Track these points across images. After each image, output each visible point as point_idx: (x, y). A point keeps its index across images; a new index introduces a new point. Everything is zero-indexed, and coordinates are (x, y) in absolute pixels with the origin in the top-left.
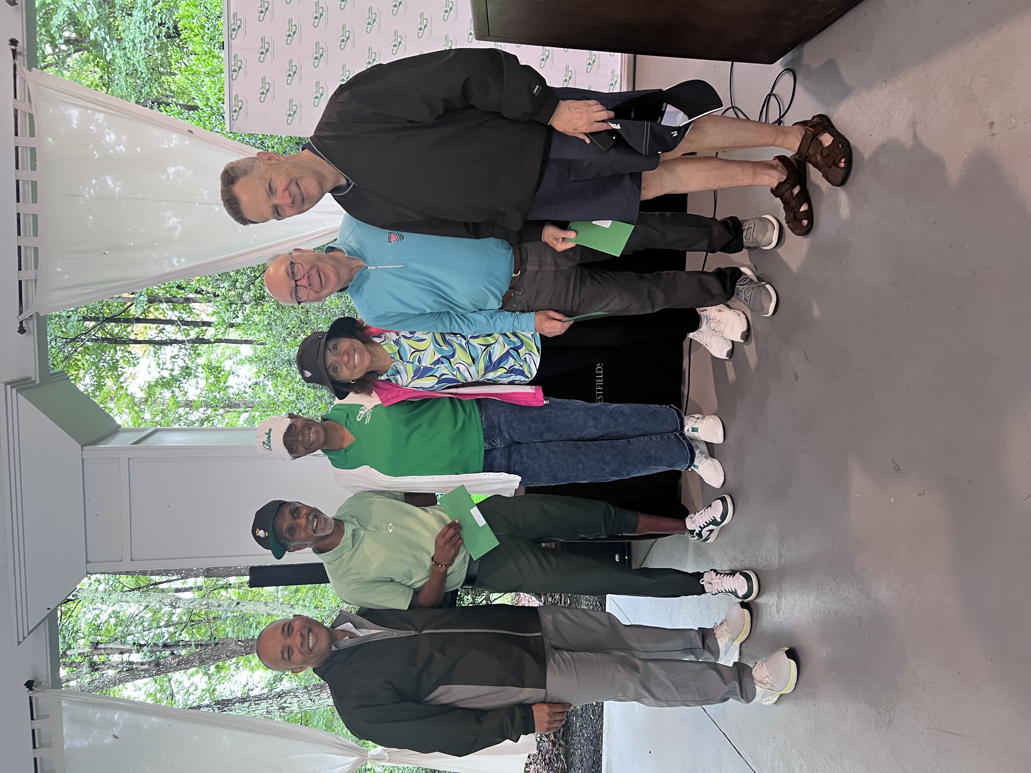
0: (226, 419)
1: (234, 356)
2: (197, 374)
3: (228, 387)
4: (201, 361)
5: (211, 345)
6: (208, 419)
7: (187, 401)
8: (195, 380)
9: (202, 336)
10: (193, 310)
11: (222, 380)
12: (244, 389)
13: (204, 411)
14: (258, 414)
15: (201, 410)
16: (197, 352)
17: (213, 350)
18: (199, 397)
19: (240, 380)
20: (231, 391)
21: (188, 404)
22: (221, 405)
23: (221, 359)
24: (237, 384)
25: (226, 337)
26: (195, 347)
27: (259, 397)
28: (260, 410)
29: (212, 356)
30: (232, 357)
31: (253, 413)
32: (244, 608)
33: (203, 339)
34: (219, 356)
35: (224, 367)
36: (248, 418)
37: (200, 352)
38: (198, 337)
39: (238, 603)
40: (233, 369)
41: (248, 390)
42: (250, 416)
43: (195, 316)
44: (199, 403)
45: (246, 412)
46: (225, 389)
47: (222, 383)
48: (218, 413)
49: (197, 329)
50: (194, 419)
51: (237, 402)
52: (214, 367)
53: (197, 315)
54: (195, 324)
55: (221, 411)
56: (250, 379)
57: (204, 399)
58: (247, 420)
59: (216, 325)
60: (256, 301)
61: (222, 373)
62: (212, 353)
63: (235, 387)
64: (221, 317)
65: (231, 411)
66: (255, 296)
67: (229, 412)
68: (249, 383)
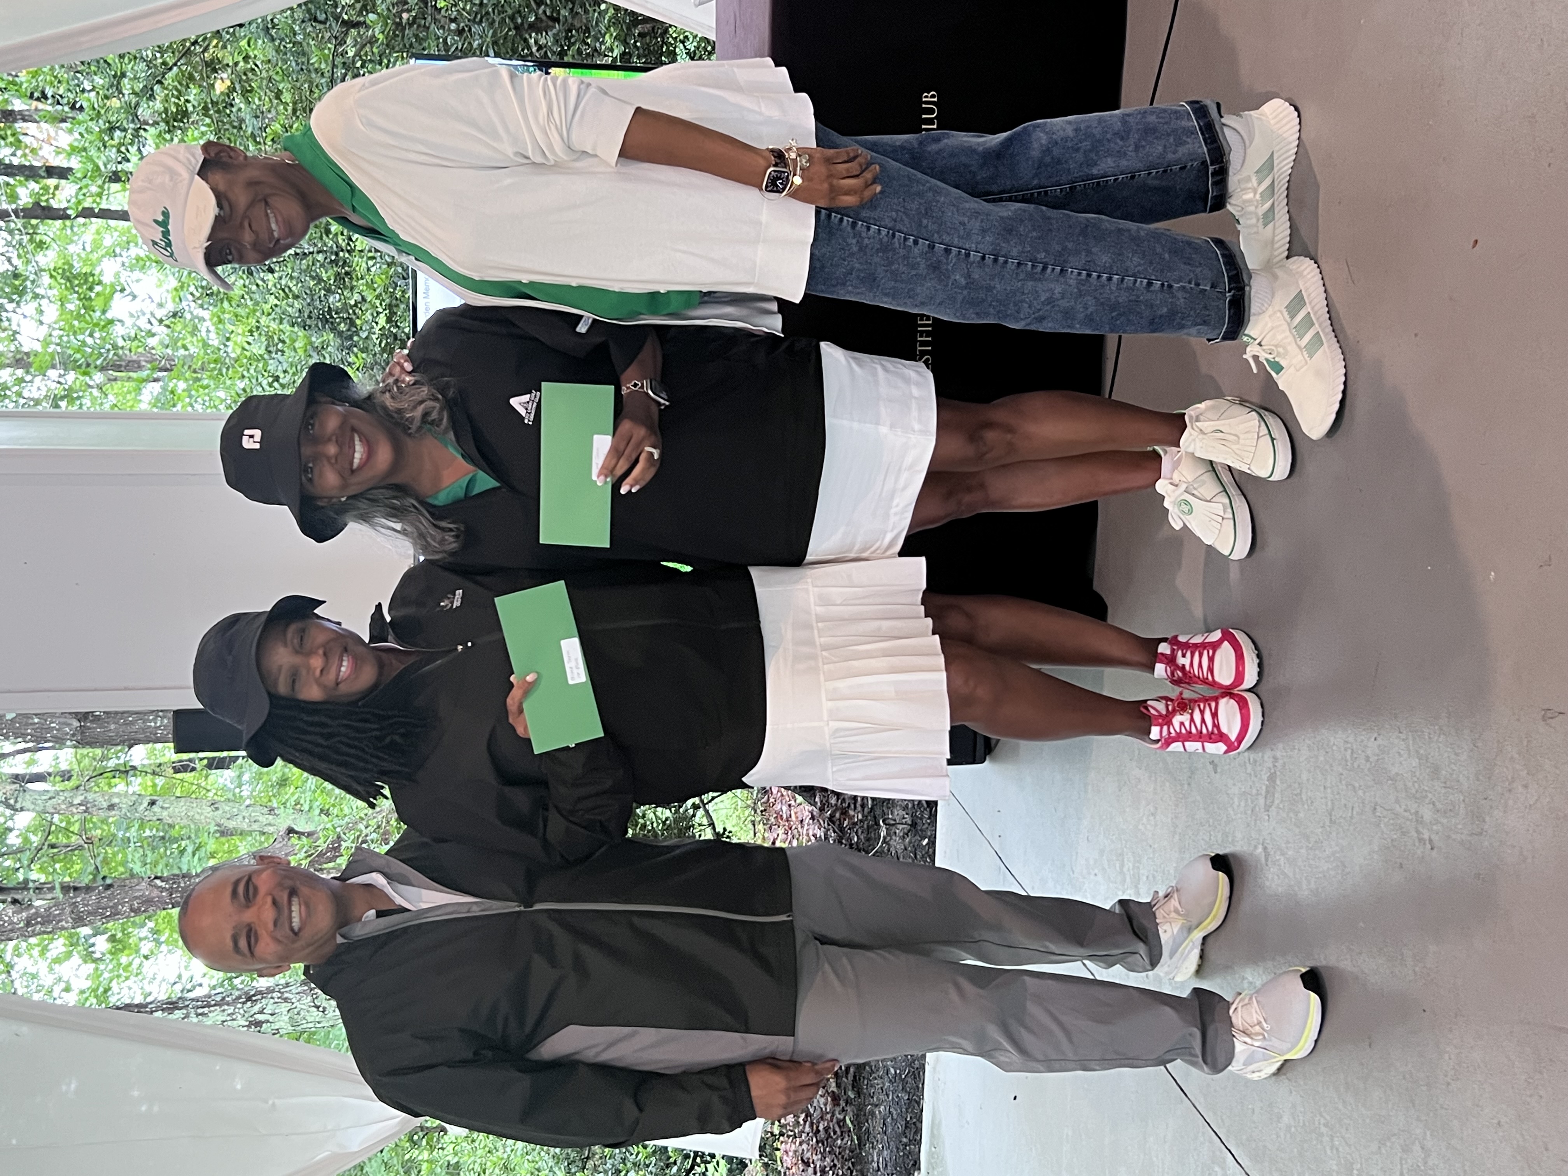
0: (110, 397)
1: (122, 249)
2: (37, 291)
3: (111, 322)
4: (48, 259)
5: (68, 223)
6: (69, 395)
7: (18, 351)
8: (34, 304)
9: (47, 200)
10: (21, 137)
11: (98, 304)
12: (149, 327)
13: (60, 376)
14: (182, 385)
15: (53, 374)
16: (38, 238)
17: (75, 234)
18: (46, 343)
19: (136, 306)
20: (118, 330)
21: (21, 361)
22: (99, 362)
23: (94, 257)
24: (132, 316)
25: (104, 206)
26: (32, 226)
27: (185, 348)
28: (187, 375)
29: (72, 248)
30: (118, 250)
31: (171, 385)
32: (165, 813)
33: (49, 208)
34: (88, 249)
35: (101, 274)
36: (160, 393)
37: (45, 238)
38: (37, 204)
39: (153, 803)
40: (122, 280)
41: (157, 328)
42: (164, 389)
43: (27, 151)
44: (47, 357)
45: (156, 380)
46: (104, 327)
47: (98, 314)
48: (91, 383)
49: (33, 185)
50: (36, 395)
51: (135, 358)
52: (79, 274)
53: (33, 151)
54: (30, 173)
55: (98, 377)
56: (161, 305)
57: (59, 349)
58: (158, 400)
59: (81, 180)
60: (167, 123)
61: (98, 288)
62: (72, 241)
63: (129, 322)
64: (90, 159)
65: (122, 379)
66: (166, 111)
67: (115, 380)
68: (160, 313)
